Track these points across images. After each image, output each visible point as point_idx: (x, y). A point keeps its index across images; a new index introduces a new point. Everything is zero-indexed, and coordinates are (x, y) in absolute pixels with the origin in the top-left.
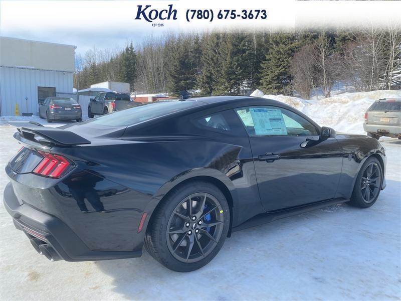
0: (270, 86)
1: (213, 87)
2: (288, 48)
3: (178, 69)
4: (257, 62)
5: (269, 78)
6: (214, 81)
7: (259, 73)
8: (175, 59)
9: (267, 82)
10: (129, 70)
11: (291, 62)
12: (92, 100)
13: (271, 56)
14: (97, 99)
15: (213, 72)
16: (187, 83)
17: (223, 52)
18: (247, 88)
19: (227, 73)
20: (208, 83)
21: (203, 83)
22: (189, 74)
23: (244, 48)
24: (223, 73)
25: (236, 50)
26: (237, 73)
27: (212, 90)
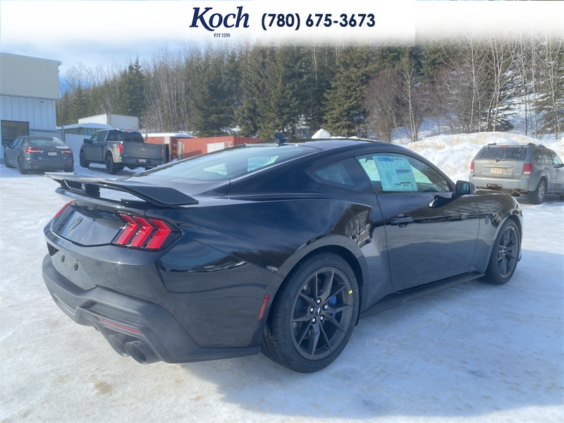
0: (337, 124)
1: (258, 125)
2: (362, 73)
3: (206, 97)
4: (319, 90)
5: (336, 113)
6: (259, 116)
7: (322, 105)
8: (202, 83)
9: (333, 118)
10: (134, 97)
11: (366, 92)
12: (86, 141)
13: (339, 83)
14: (94, 140)
15: (257, 103)
16: (221, 118)
17: (272, 76)
18: (304, 127)
19: (278, 105)
20: (251, 119)
21: (244, 118)
22: (223, 105)
23: (301, 70)
24: (272, 105)
25: (290, 73)
26: (291, 105)
27: (256, 128)
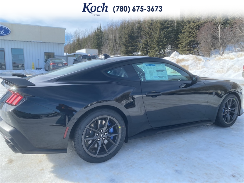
0: (184, 49)
1: (148, 51)
2: (196, 25)
3: (127, 40)
4: (176, 34)
5: (183, 44)
6: (149, 47)
7: (178, 41)
8: (125, 34)
9: (182, 46)
10: (99, 41)
11: (198, 33)
12: (74, 60)
13: (185, 30)
14: (78, 59)
15: (148, 41)
16: (133, 48)
17: (155, 28)
18: (170, 51)
19: (157, 41)
20: (146, 48)
21: (143, 48)
22: (134, 43)
23: (168, 25)
24: (155, 42)
25: (163, 27)
26: (163, 41)
27: (148, 52)
